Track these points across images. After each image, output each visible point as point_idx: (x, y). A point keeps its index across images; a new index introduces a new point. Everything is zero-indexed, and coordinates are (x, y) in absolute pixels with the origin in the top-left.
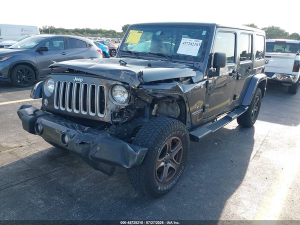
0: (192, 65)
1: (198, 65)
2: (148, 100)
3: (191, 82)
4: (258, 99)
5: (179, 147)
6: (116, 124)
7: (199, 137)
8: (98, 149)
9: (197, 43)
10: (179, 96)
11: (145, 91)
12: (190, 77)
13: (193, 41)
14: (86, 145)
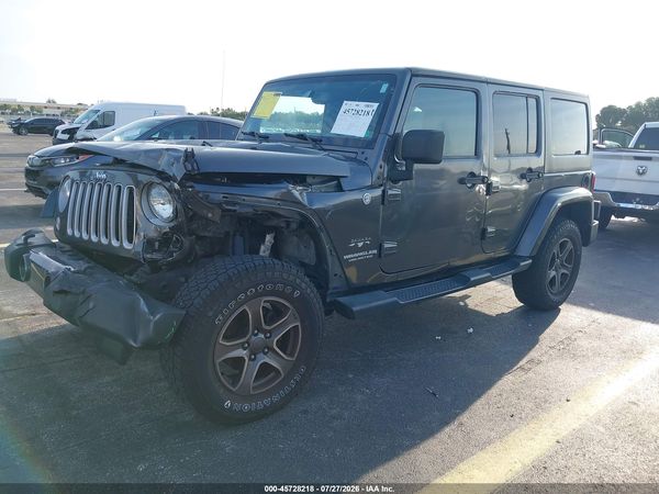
0: (353, 155)
1: (364, 156)
2: (210, 215)
3: (340, 189)
4: (570, 246)
5: (290, 322)
6: (152, 262)
7: (354, 309)
8: (91, 305)
9: (367, 109)
10: (299, 213)
11: (200, 195)
12: (337, 178)
13: (362, 105)
14: (69, 297)
